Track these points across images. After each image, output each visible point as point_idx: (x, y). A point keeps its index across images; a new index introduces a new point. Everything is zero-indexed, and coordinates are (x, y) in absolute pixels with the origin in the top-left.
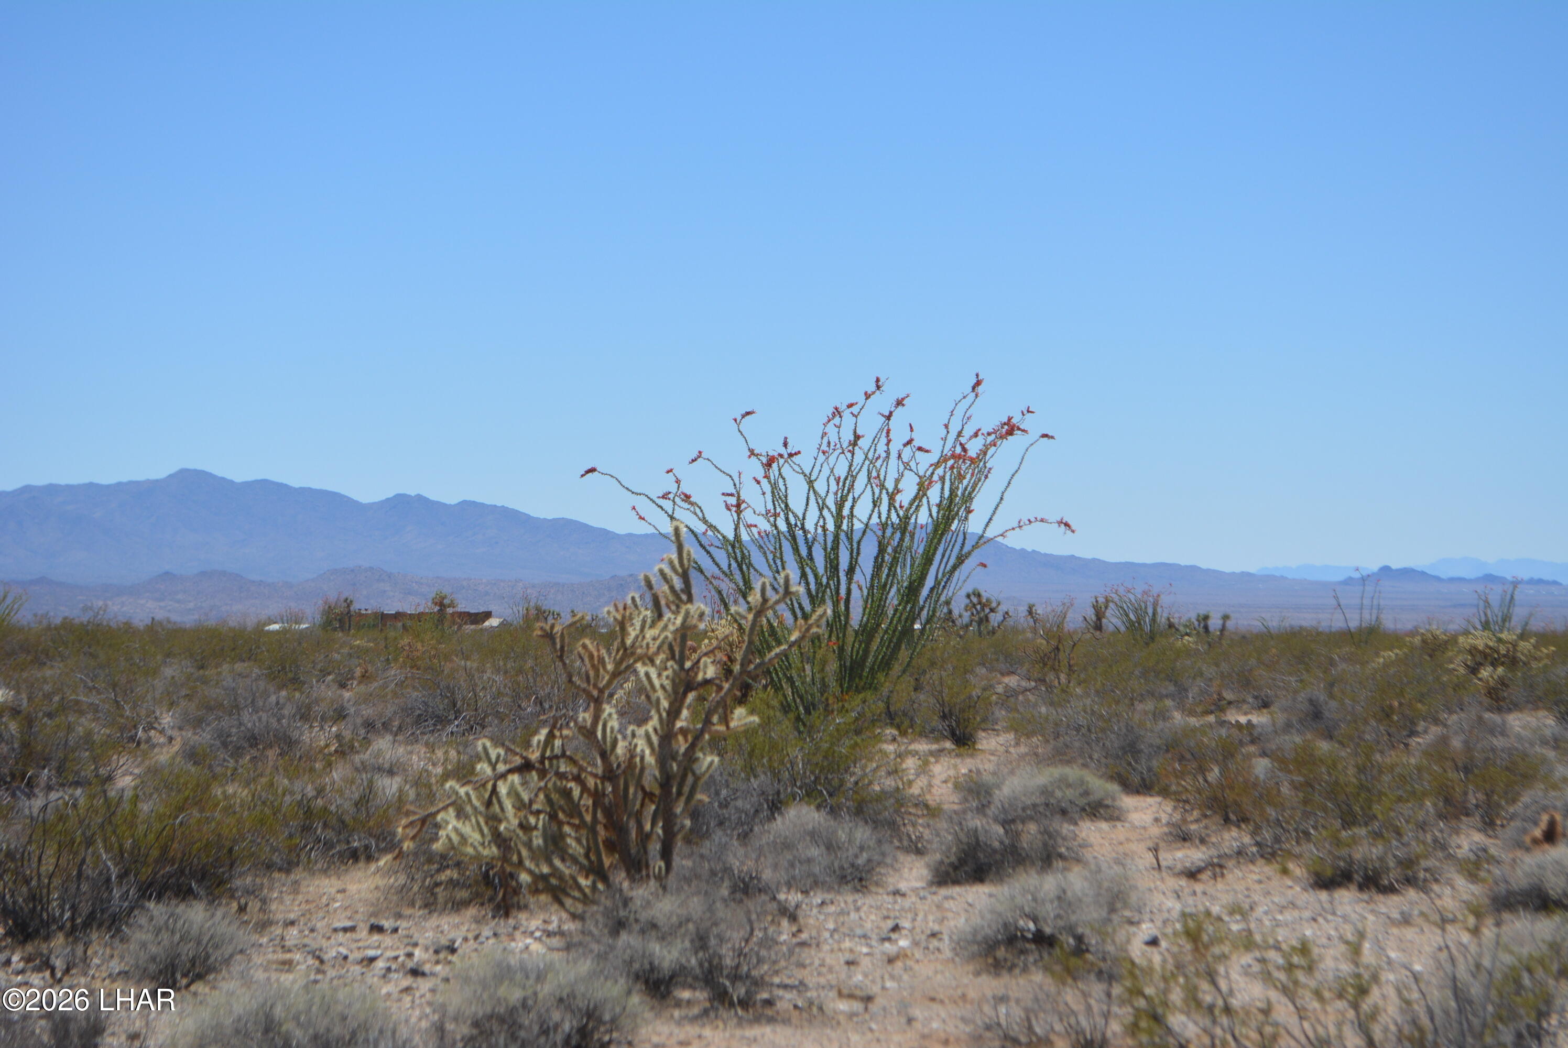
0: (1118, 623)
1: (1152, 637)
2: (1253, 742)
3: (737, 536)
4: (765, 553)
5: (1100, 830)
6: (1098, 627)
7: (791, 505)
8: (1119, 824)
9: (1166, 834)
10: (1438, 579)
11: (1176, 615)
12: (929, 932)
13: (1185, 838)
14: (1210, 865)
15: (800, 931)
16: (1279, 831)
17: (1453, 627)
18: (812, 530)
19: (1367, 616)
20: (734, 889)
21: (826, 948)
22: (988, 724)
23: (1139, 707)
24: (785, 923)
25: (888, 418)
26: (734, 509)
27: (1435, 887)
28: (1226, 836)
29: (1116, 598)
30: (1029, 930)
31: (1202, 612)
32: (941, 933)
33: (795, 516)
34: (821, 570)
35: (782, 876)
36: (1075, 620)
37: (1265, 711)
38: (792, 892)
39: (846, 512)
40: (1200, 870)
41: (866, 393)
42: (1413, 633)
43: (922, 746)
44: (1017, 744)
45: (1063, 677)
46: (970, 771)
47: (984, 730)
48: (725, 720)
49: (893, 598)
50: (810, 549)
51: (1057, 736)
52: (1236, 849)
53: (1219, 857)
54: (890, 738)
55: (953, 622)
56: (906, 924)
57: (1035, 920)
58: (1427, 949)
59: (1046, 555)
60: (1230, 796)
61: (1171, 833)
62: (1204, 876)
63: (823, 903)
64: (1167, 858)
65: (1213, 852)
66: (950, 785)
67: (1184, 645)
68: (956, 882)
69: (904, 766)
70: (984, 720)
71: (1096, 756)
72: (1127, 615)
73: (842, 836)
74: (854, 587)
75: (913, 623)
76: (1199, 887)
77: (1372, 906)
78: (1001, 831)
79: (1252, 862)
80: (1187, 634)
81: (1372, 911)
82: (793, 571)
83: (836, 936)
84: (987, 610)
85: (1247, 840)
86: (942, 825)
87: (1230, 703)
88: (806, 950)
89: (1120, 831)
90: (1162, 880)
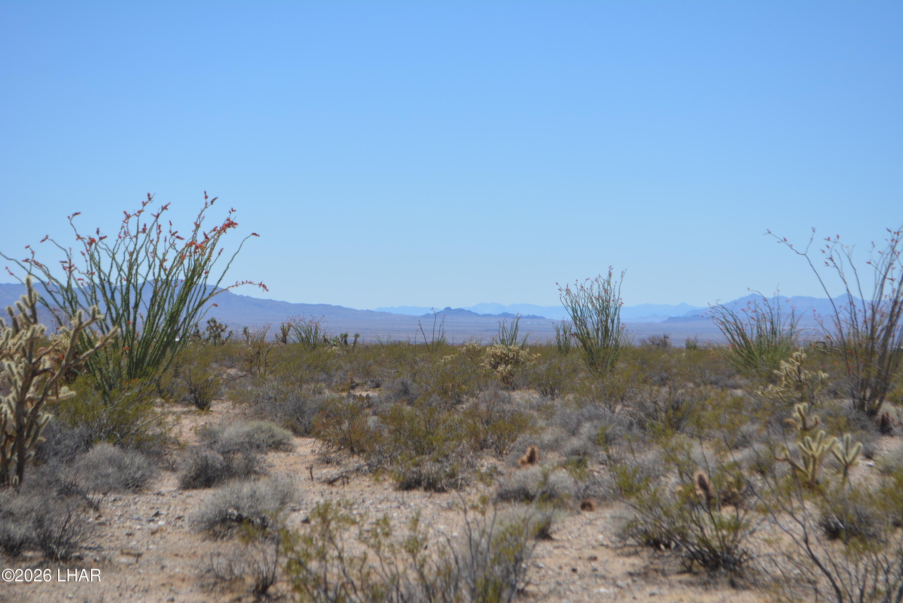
0: (294, 337)
1: (315, 346)
2: (369, 406)
3: (69, 285)
4: (85, 295)
5: (280, 457)
6: (284, 341)
7: (102, 268)
8: (291, 454)
9: (317, 459)
10: (477, 315)
11: (328, 334)
12: (176, 516)
13: (328, 462)
14: (341, 477)
15: (100, 516)
16: (380, 457)
17: (484, 343)
18: (114, 283)
19: (436, 335)
20: (60, 492)
21: (116, 526)
22: (218, 396)
23: (305, 386)
24: (91, 512)
25: (157, 217)
26: (68, 269)
27: (467, 489)
28: (351, 460)
29: (294, 325)
30: (234, 514)
31: (344, 333)
32: (184, 517)
33: (105, 274)
34: (119, 305)
35: (91, 485)
36: (271, 337)
37: (377, 389)
38: (97, 494)
39: (134, 272)
40: (335, 480)
41: (143, 203)
42: (462, 345)
43: (178, 409)
44: (234, 408)
45: (262, 369)
46: (206, 423)
47: (215, 400)
48: (56, 394)
49: (162, 322)
50: (113, 293)
51: (257, 403)
52: (356, 468)
53: (347, 472)
54: (159, 404)
55: (200, 337)
56: (164, 512)
57: (237, 508)
58: (461, 523)
59: (254, 299)
60: (354, 437)
61: (320, 459)
62: (338, 483)
63: (115, 500)
64: (317, 473)
65: (342, 469)
66: (193, 431)
67: (332, 351)
68: (194, 488)
69: (167, 420)
70: (215, 394)
71: (279, 415)
72: (300, 334)
73: (127, 460)
74: (138, 316)
75: (174, 338)
76: (334, 490)
77: (431, 500)
78: (221, 458)
79: (365, 475)
80: (334, 345)
81: (431, 502)
82: (102, 307)
83: (122, 519)
84: (219, 330)
85: (362, 462)
86: (187, 454)
87: (357, 385)
88: (104, 527)
89: (292, 458)
90: (314, 485)
